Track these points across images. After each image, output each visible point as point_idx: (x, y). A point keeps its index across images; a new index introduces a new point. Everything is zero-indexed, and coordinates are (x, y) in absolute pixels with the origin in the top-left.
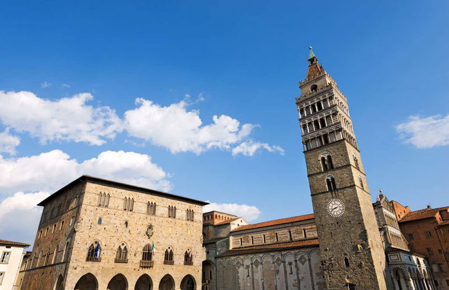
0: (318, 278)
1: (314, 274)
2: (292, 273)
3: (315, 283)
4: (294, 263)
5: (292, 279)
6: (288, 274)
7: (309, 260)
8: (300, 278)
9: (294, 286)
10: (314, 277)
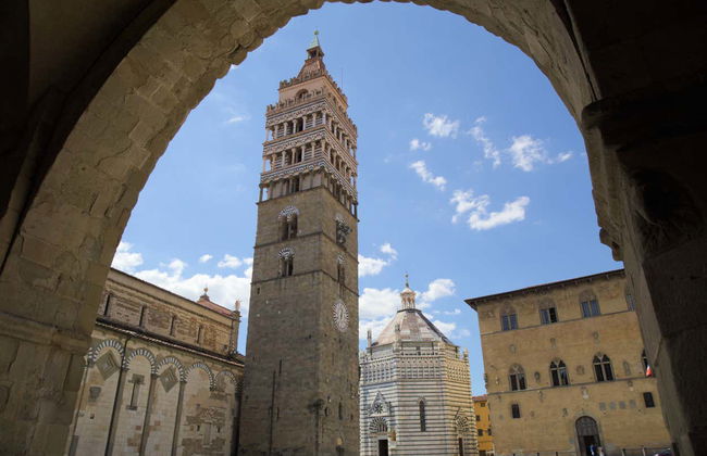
0: (188, 428)
1: (183, 419)
2: (132, 407)
3: (180, 442)
4: (147, 380)
5: (129, 423)
6: (123, 407)
7: (183, 383)
8: (152, 423)
9: (130, 443)
10: (182, 427)
